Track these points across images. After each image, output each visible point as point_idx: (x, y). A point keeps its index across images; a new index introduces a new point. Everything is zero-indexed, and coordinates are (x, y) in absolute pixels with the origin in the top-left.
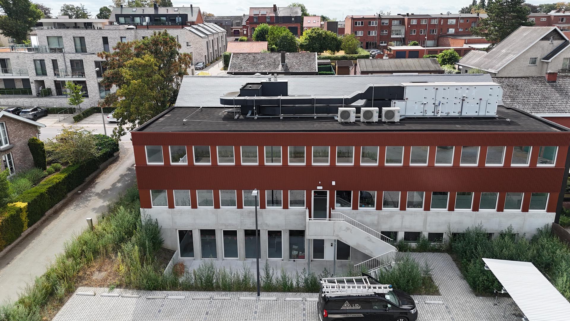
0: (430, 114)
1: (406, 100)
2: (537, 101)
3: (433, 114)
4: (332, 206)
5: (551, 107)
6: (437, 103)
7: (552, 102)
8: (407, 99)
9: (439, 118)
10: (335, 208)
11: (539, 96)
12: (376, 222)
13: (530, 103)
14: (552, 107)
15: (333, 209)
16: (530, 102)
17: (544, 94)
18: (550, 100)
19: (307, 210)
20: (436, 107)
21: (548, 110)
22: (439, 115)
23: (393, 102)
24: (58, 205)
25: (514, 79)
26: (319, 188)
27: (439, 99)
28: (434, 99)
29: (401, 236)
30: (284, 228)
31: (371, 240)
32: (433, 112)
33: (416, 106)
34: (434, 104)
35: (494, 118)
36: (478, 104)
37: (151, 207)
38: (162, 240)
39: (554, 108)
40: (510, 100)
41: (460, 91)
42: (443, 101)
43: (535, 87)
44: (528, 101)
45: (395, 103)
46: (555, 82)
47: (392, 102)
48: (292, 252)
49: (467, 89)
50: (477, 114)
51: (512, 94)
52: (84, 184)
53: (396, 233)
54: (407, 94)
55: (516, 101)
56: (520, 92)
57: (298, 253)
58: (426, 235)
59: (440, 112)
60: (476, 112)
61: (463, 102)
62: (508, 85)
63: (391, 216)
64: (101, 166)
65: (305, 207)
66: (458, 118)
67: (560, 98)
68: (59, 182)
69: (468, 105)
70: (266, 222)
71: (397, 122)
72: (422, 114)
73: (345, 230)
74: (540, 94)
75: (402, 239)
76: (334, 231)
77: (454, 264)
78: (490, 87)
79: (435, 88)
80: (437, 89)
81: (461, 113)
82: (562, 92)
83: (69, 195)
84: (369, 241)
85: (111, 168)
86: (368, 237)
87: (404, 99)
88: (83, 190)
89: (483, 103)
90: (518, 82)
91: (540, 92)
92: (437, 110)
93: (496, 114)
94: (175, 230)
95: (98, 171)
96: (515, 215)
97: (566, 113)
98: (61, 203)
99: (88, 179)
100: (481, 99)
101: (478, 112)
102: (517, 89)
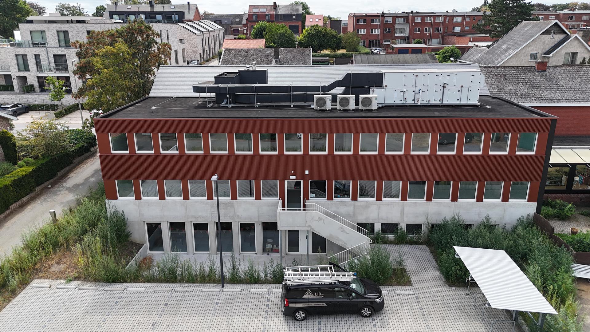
0: (410, 102)
1: (385, 88)
2: (525, 90)
3: (413, 102)
4: (306, 197)
5: (539, 97)
6: (417, 91)
7: (541, 92)
8: (386, 86)
9: (420, 106)
10: (310, 198)
11: (528, 86)
12: (351, 213)
13: (517, 93)
14: (541, 96)
15: (308, 199)
16: (517, 91)
17: (533, 84)
18: (539, 90)
19: (280, 201)
20: (416, 94)
21: (535, 100)
22: (419, 104)
23: (372, 89)
24: (24, 199)
25: (503, 69)
26: (292, 177)
27: (419, 86)
28: (414, 86)
29: (378, 227)
30: (257, 220)
31: (344, 230)
32: (413, 100)
33: (396, 94)
34: (414, 91)
35: (476, 106)
36: (459, 91)
37: (117, 199)
38: (129, 233)
39: (542, 97)
40: (497, 90)
41: (440, 78)
42: (423, 88)
43: (524, 76)
44: (515, 91)
45: (373, 91)
46: (545, 71)
47: (370, 90)
48: (266, 246)
49: (448, 76)
50: (458, 102)
51: (499, 84)
52: (55, 178)
53: (372, 225)
54: (386, 81)
55: (503, 90)
56: (508, 82)
57: (273, 246)
58: (403, 226)
59: (420, 99)
60: (458, 100)
61: (443, 90)
62: (496, 75)
63: (367, 206)
64: (76, 161)
65: (278, 198)
66: (439, 106)
67: (549, 88)
68: (26, 174)
69: (450, 93)
70: (238, 214)
71: (374, 110)
72: (401, 102)
73: (317, 220)
74: (528, 83)
75: (379, 231)
76: (306, 221)
77: (431, 255)
78: (472, 74)
79: (415, 75)
80: (417, 76)
81: (442, 101)
82: (551, 81)
83: (38, 189)
84: (342, 231)
85: (86, 163)
86: (341, 228)
87: (383, 86)
88: (53, 185)
89: (465, 91)
90: (507, 72)
91: (529, 81)
92: (418, 98)
93: (478, 102)
94: (142, 223)
95: (72, 165)
96: (495, 205)
97: (554, 102)
98: (28, 197)
99: (59, 174)
100: (462, 86)
101: (459, 99)
102: (506, 79)
